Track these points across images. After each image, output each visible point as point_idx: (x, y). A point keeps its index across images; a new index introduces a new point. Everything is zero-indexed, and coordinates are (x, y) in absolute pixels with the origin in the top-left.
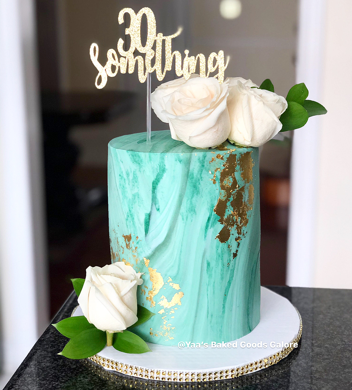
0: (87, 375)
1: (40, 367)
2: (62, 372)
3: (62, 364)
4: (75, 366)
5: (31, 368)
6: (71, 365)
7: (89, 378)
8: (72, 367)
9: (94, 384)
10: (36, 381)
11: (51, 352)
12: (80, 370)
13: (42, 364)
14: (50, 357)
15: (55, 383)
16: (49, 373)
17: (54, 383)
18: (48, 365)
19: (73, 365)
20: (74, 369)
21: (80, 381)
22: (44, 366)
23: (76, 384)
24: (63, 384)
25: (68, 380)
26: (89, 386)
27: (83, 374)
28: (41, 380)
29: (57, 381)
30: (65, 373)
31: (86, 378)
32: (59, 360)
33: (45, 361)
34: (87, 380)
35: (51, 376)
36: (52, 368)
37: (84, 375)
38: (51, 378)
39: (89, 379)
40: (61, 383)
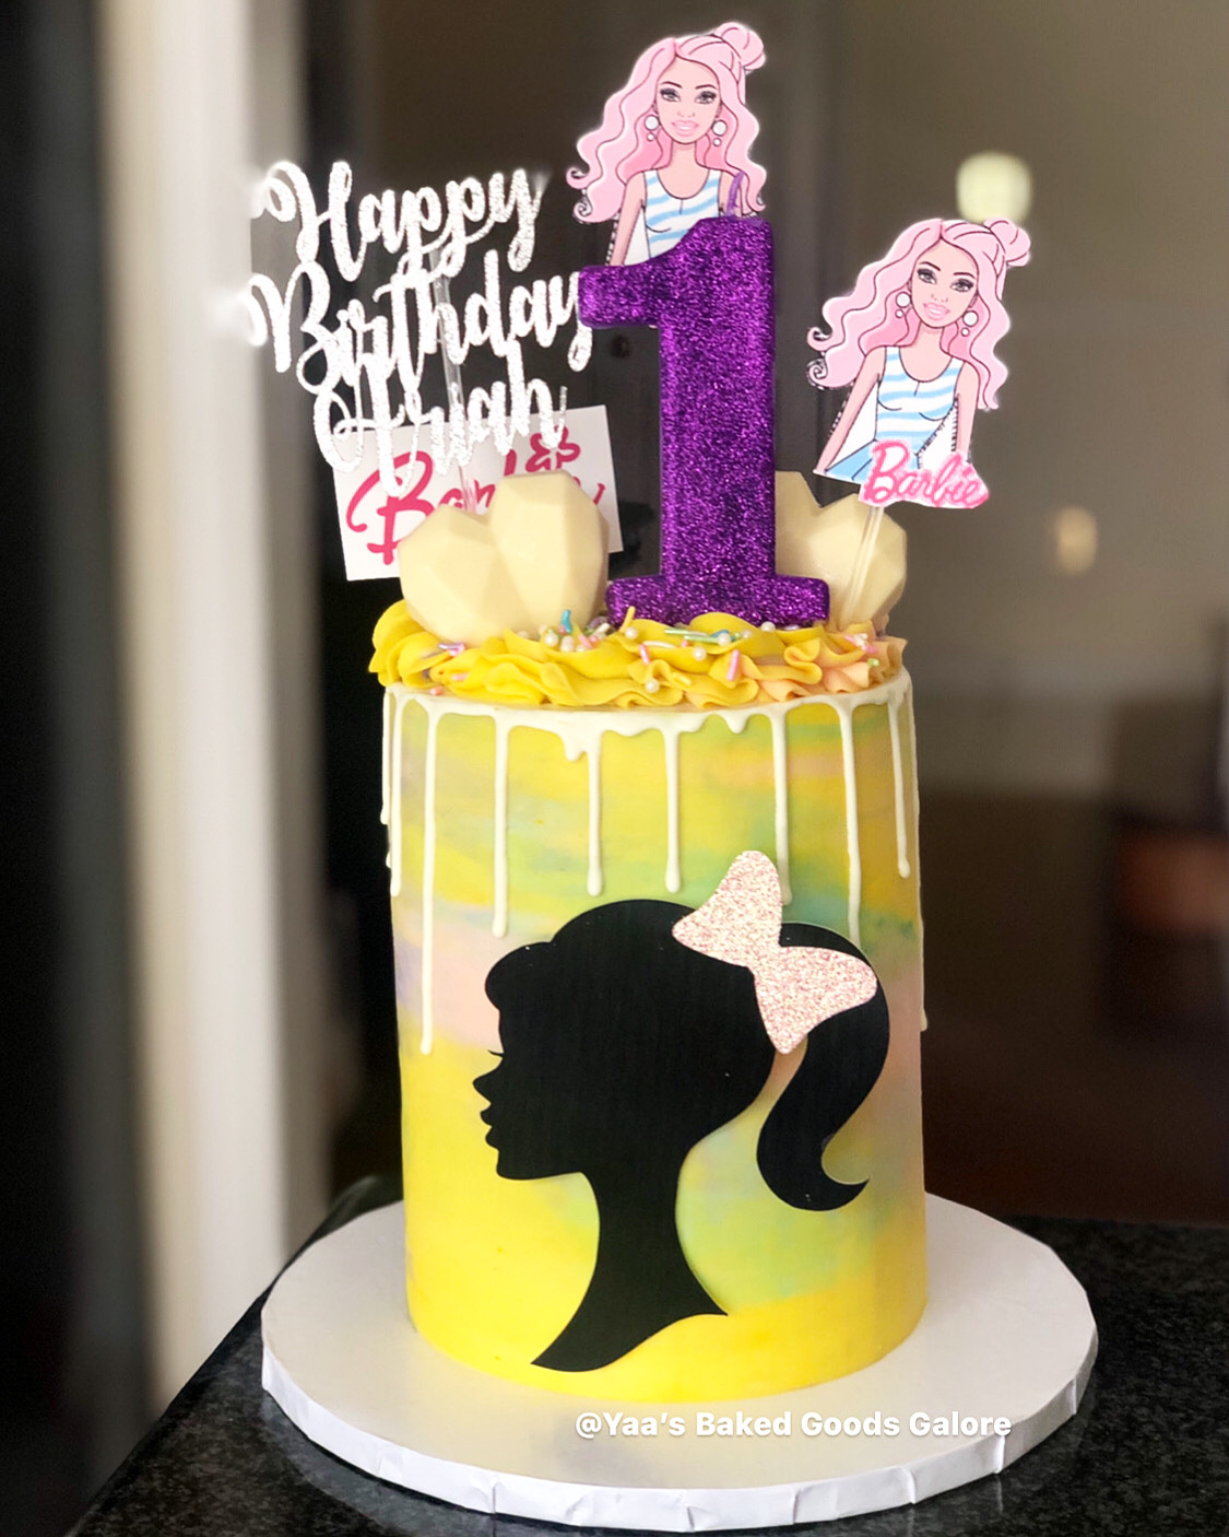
1: (183, 1479)
2: (259, 1502)
3: (262, 1471)
10: (167, 1527)
11: (227, 1426)
13: (191, 1467)
14: (222, 1443)
16: (214, 1499)
18: (214, 1471)
22: (199, 1475)
28: (183, 1523)
32: (252, 1456)
33: (205, 1456)
35: (218, 1513)
36: (227, 1483)
37: (336, 1511)
38: (218, 1517)
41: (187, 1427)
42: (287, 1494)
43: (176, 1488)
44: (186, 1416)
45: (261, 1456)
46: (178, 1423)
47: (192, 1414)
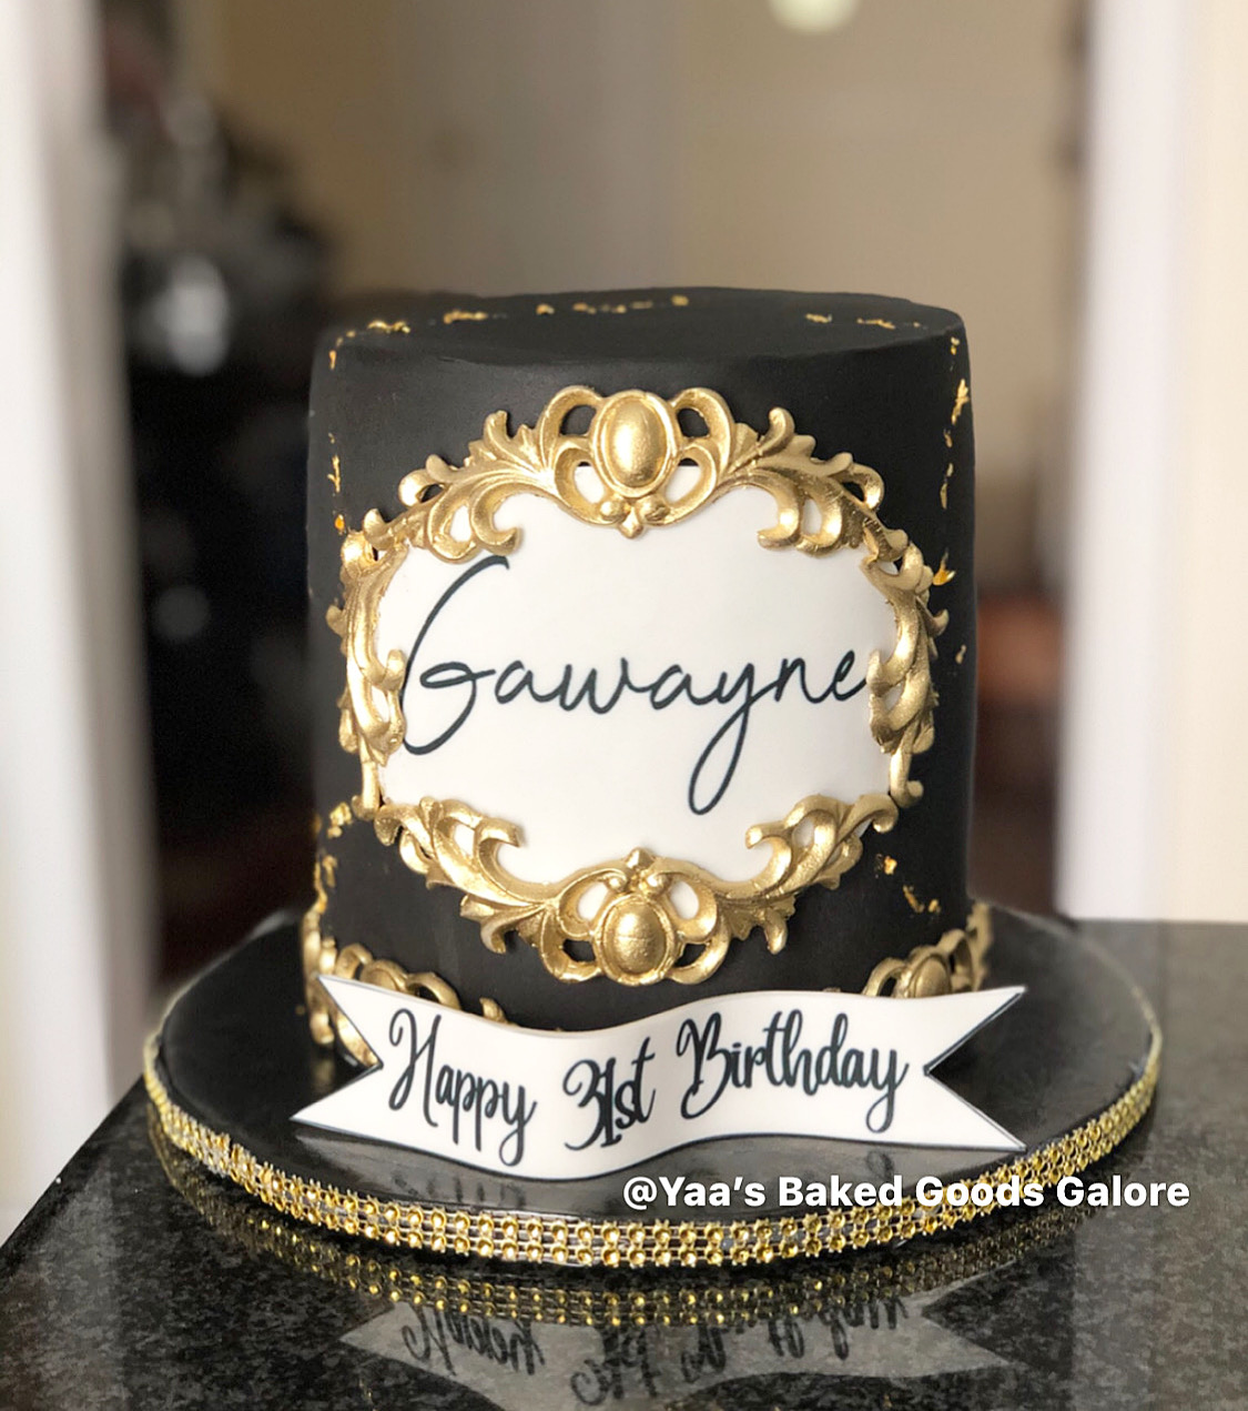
0: (290, 1297)
3: (178, 1252)
4: (235, 1261)
5: (38, 1269)
6: (220, 1252)
7: (303, 1310)
8: (225, 1266)
9: (322, 1336)
10: (60, 1330)
12: (263, 1276)
15: (145, 1337)
17: (139, 1334)
19: (230, 1255)
20: (230, 1270)
21: (262, 1323)
23: (243, 1339)
24: (179, 1339)
25: (207, 1319)
26: (304, 1347)
27: (275, 1293)
28: (80, 1323)
29: (154, 1329)
30: (191, 1293)
31: (289, 1312)
34: (292, 1318)
36: (133, 1271)
37: (278, 1299)
39: (302, 1315)
40: (170, 1336)
41: (80, 1202)
42: (214, 1281)
43: (69, 1281)
44: (80, 1189)
45: (176, 1234)
46: (68, 1197)
47: (87, 1187)
